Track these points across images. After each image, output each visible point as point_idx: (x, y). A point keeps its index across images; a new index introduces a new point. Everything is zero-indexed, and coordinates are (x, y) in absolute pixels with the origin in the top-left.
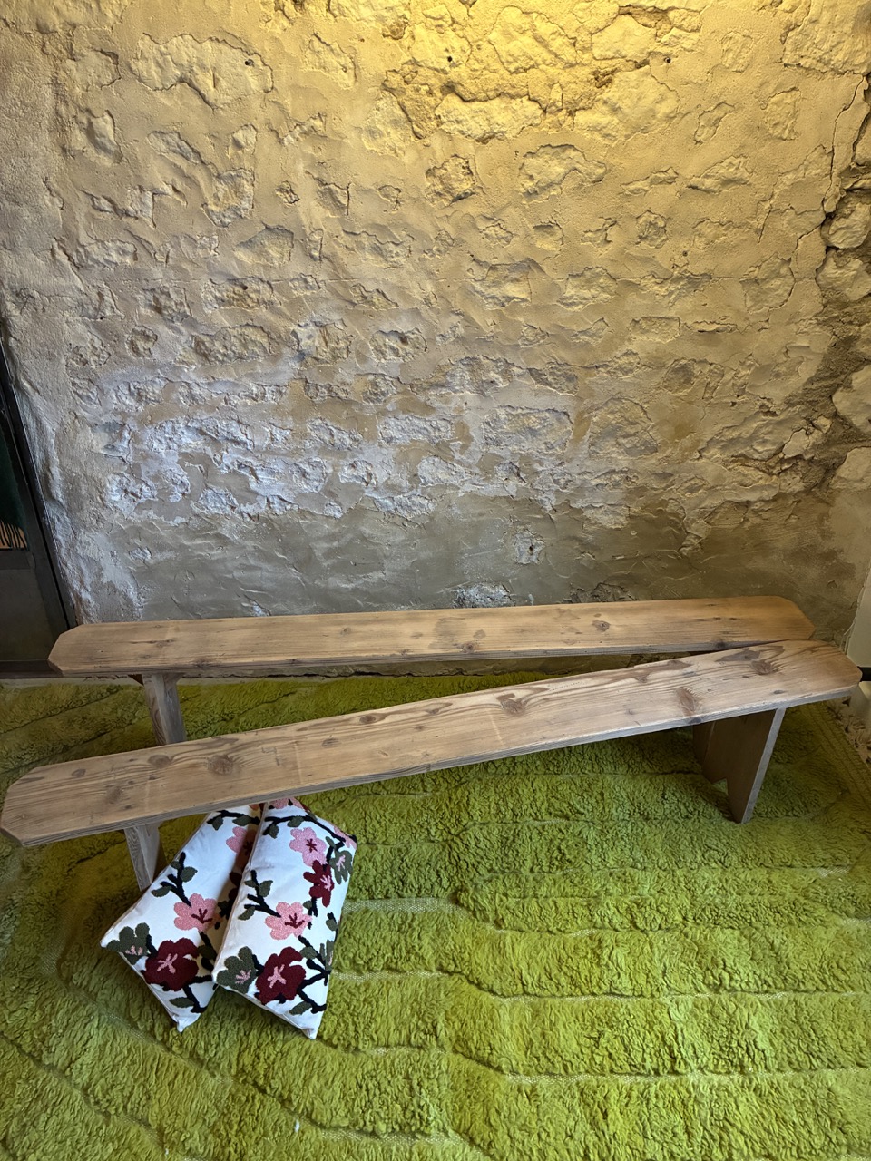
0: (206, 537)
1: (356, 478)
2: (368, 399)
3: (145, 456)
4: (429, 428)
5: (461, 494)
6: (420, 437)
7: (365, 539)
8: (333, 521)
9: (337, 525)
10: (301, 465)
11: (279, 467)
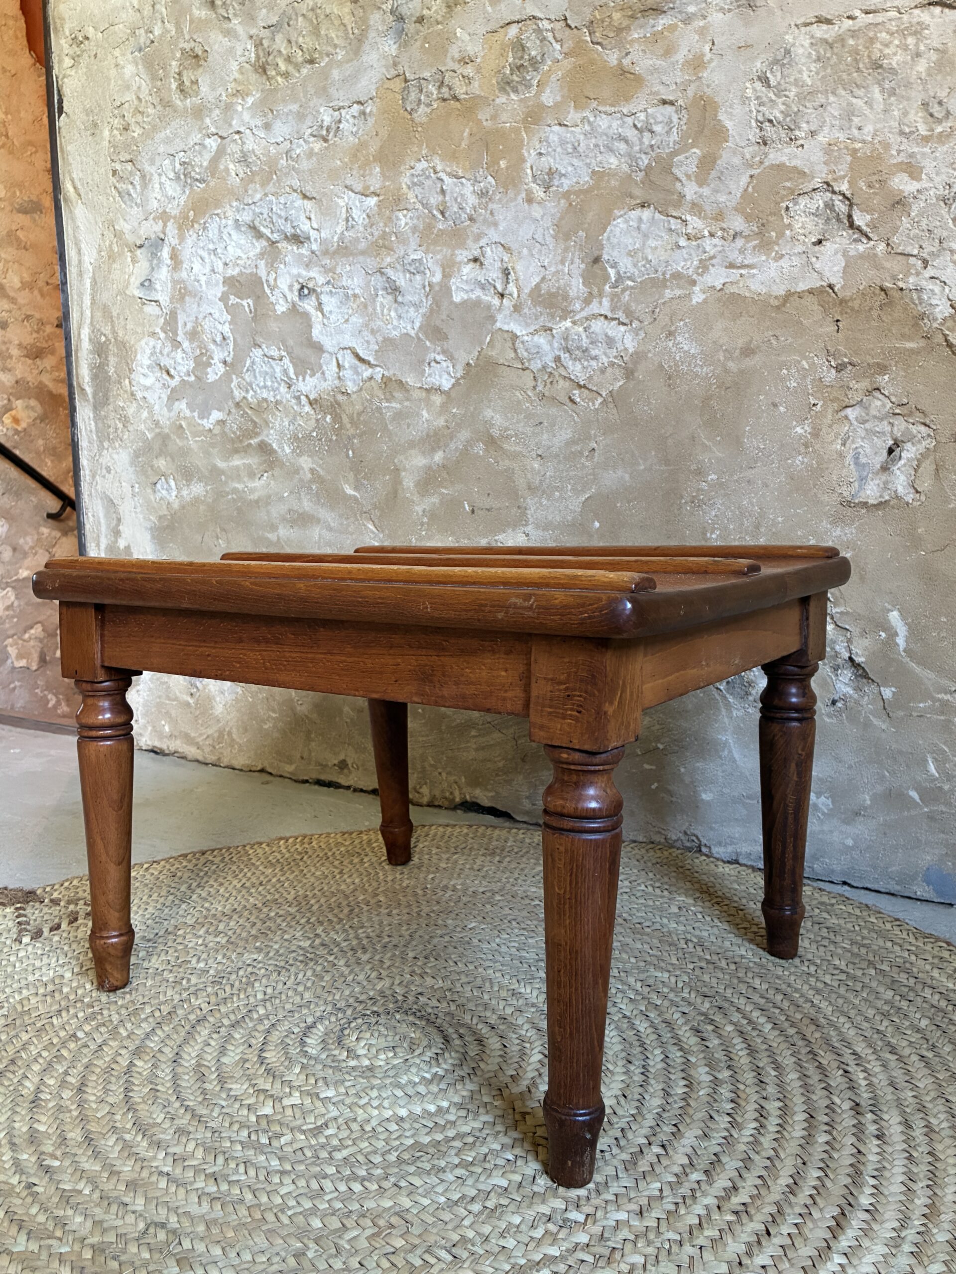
0: (247, 449)
1: (483, 289)
2: (506, 85)
3: (182, 292)
4: (631, 134)
5: (698, 297)
6: (613, 161)
7: (492, 442)
8: (437, 399)
9: (444, 407)
10: (390, 272)
11: (355, 282)
